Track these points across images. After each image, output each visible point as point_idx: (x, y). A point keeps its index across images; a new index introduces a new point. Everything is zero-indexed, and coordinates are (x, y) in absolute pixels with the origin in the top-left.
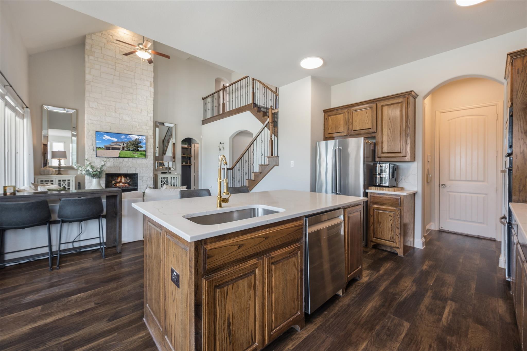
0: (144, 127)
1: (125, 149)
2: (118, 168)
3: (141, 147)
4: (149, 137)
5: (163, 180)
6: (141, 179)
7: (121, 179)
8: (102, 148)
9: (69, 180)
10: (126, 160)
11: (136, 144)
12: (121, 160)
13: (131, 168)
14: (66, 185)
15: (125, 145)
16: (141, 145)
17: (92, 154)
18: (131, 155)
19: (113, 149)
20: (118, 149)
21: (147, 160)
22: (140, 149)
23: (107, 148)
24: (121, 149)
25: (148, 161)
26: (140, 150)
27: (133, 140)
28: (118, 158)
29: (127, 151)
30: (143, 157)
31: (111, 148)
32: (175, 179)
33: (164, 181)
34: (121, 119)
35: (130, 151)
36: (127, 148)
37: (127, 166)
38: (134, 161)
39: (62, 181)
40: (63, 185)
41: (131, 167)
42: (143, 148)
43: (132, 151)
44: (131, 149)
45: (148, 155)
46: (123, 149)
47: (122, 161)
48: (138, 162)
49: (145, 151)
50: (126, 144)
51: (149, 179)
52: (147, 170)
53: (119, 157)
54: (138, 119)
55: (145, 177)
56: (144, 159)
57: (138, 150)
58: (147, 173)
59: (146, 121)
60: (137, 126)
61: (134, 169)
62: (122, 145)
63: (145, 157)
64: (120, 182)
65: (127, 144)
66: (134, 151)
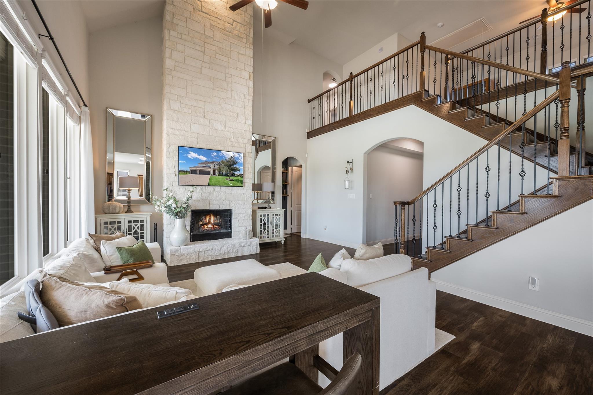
0: (241, 140)
1: (217, 172)
2: (208, 201)
3: (237, 170)
4: (247, 155)
5: (263, 218)
6: (236, 218)
7: (210, 219)
8: (187, 171)
9: (142, 221)
10: (217, 189)
11: (231, 166)
12: (211, 189)
13: (224, 202)
14: (138, 228)
15: (217, 167)
16: (236, 166)
17: (174, 181)
18: (224, 182)
19: (202, 173)
20: (208, 173)
21: (243, 189)
22: (235, 173)
23: (194, 172)
24: (212, 173)
25: (246, 190)
26: (236, 175)
27: (227, 158)
28: (207, 187)
29: (219, 175)
30: (240, 184)
31: (198, 172)
32: (278, 217)
33: (265, 220)
34: (211, 128)
35: (222, 175)
36: (219, 172)
37: (218, 198)
38: (228, 190)
39: (132, 222)
40: (134, 228)
41: (223, 200)
42: (239, 171)
43: (225, 175)
44: (224, 173)
45: (246, 182)
46: (214, 174)
47: (212, 191)
48: (233, 192)
49: (242, 175)
50: (217, 165)
51: (246, 217)
52: (244, 205)
53: (209, 185)
54: (233, 128)
55: (241, 215)
56: (240, 188)
57: (233, 175)
58: (244, 208)
59: (243, 131)
60: (232, 138)
61: (227, 202)
62: (212, 166)
63: (242, 185)
64: (209, 222)
65: (219, 164)
66: (228, 176)
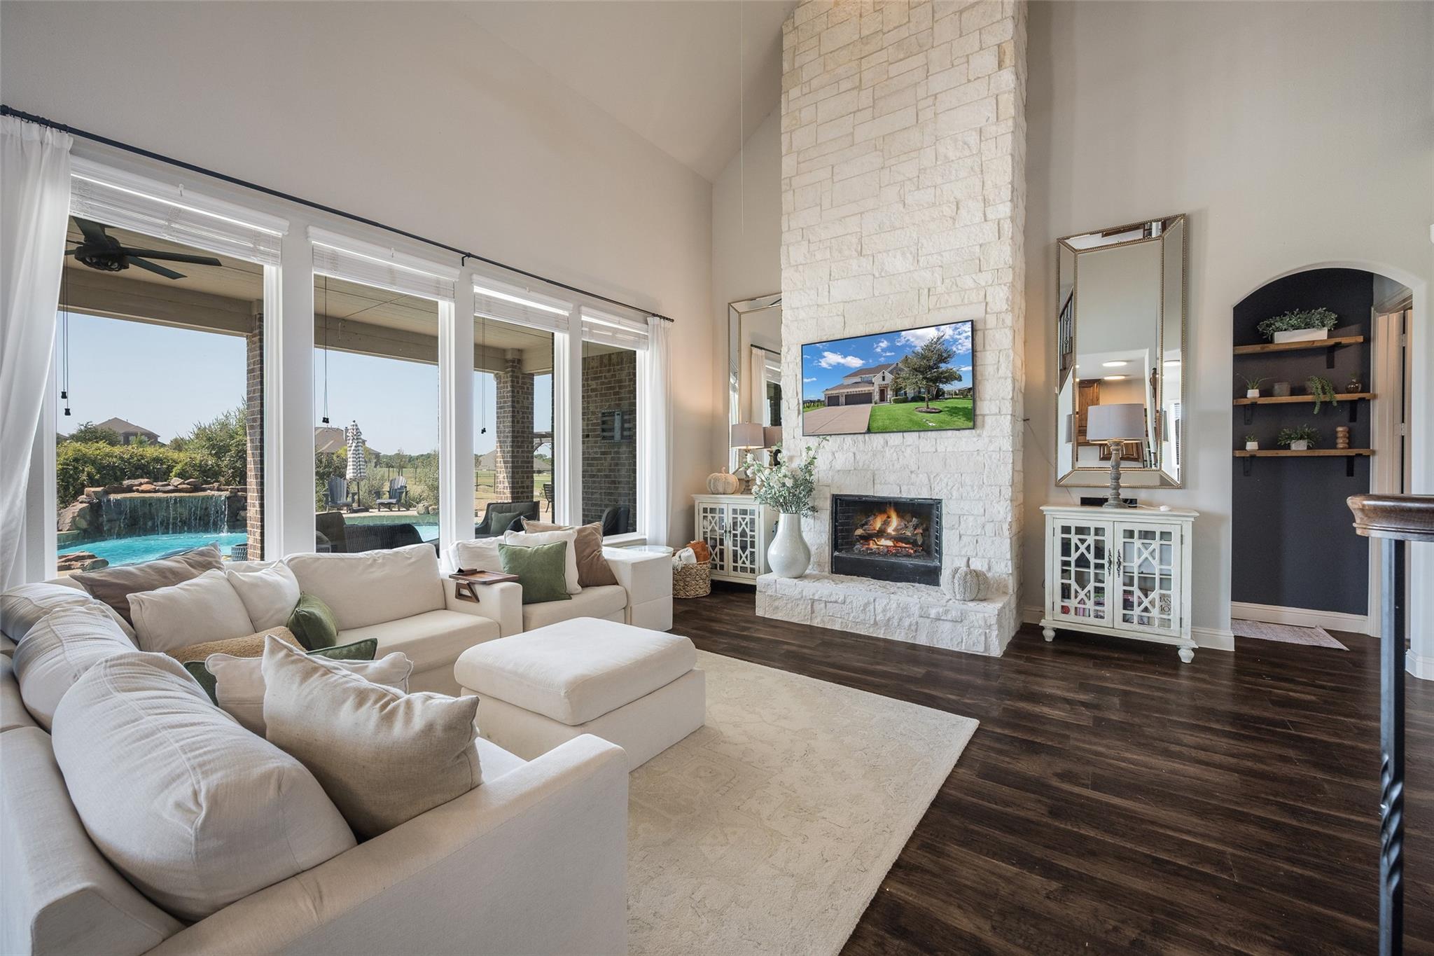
0: (968, 282)
1: (890, 394)
2: (869, 475)
3: (952, 377)
4: (991, 321)
5: (1075, 539)
6: (952, 528)
7: (886, 523)
8: (819, 401)
10: (895, 439)
11: (931, 368)
12: (878, 439)
13: (913, 476)
15: (889, 377)
16: (949, 366)
17: (796, 427)
18: (911, 420)
19: (852, 400)
20: (865, 399)
21: (979, 436)
22: (946, 388)
23: (833, 401)
24: (876, 397)
25: (987, 440)
26: (949, 393)
27: (919, 349)
28: (860, 437)
29: (896, 401)
30: (961, 421)
31: (842, 400)
32: (1155, 544)
33: (1083, 549)
34: (877, 275)
35: (905, 401)
36: (897, 391)
37: (897, 466)
38: (927, 441)
39: (738, 512)
40: (741, 524)
41: (911, 472)
42: (960, 379)
43: (914, 399)
44: (911, 393)
45: (986, 411)
46: (882, 399)
47: (880, 447)
48: (941, 448)
49: (971, 393)
50: (891, 372)
51: (989, 527)
52: (980, 487)
53: (869, 431)
54: (940, 254)
55: (971, 518)
56: (967, 432)
57: (939, 395)
58: (980, 499)
59: (977, 249)
60: (939, 283)
61: (923, 478)
62: (877, 380)
63: (971, 424)
64: (881, 533)
65: (896, 371)
66: (922, 399)
